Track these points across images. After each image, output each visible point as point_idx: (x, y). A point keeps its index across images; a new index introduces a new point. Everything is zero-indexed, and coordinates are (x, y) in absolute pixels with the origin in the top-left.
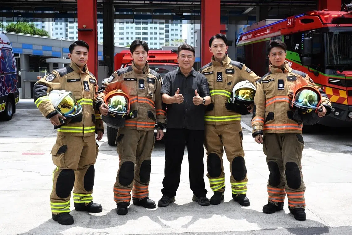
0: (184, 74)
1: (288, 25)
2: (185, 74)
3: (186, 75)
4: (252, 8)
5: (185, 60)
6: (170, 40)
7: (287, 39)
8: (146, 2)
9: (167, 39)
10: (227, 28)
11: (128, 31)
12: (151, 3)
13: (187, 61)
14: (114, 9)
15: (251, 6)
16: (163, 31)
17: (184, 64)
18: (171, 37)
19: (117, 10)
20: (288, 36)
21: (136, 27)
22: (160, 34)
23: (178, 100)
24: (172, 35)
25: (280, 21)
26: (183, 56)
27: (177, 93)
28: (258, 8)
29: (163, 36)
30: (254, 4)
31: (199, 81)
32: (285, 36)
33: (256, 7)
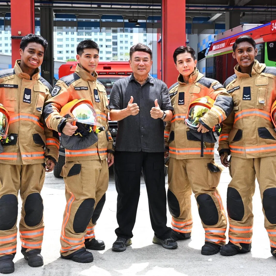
0: (138, 82)
1: (273, 30)
2: (141, 81)
3: (142, 83)
4: (221, 14)
5: (139, 64)
6: (119, 54)
7: (272, 48)
8: (93, 6)
9: (115, 52)
10: (188, 39)
11: (68, 43)
12: (99, 7)
13: (143, 66)
14: (54, 15)
15: (219, 11)
16: (110, 43)
17: (139, 69)
18: (119, 51)
19: (57, 16)
20: (273, 44)
21: (77, 39)
22: (107, 46)
23: (133, 110)
24: (121, 48)
25: (259, 26)
26: (137, 59)
27: (131, 103)
28: (227, 14)
29: (110, 49)
30: (223, 9)
31: (158, 90)
32: (268, 43)
33: (225, 12)
